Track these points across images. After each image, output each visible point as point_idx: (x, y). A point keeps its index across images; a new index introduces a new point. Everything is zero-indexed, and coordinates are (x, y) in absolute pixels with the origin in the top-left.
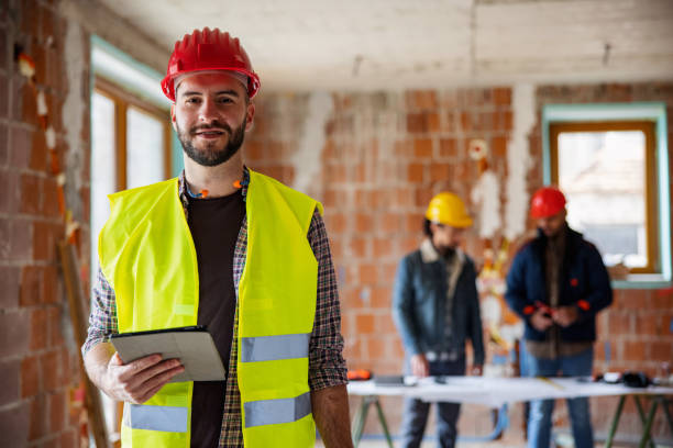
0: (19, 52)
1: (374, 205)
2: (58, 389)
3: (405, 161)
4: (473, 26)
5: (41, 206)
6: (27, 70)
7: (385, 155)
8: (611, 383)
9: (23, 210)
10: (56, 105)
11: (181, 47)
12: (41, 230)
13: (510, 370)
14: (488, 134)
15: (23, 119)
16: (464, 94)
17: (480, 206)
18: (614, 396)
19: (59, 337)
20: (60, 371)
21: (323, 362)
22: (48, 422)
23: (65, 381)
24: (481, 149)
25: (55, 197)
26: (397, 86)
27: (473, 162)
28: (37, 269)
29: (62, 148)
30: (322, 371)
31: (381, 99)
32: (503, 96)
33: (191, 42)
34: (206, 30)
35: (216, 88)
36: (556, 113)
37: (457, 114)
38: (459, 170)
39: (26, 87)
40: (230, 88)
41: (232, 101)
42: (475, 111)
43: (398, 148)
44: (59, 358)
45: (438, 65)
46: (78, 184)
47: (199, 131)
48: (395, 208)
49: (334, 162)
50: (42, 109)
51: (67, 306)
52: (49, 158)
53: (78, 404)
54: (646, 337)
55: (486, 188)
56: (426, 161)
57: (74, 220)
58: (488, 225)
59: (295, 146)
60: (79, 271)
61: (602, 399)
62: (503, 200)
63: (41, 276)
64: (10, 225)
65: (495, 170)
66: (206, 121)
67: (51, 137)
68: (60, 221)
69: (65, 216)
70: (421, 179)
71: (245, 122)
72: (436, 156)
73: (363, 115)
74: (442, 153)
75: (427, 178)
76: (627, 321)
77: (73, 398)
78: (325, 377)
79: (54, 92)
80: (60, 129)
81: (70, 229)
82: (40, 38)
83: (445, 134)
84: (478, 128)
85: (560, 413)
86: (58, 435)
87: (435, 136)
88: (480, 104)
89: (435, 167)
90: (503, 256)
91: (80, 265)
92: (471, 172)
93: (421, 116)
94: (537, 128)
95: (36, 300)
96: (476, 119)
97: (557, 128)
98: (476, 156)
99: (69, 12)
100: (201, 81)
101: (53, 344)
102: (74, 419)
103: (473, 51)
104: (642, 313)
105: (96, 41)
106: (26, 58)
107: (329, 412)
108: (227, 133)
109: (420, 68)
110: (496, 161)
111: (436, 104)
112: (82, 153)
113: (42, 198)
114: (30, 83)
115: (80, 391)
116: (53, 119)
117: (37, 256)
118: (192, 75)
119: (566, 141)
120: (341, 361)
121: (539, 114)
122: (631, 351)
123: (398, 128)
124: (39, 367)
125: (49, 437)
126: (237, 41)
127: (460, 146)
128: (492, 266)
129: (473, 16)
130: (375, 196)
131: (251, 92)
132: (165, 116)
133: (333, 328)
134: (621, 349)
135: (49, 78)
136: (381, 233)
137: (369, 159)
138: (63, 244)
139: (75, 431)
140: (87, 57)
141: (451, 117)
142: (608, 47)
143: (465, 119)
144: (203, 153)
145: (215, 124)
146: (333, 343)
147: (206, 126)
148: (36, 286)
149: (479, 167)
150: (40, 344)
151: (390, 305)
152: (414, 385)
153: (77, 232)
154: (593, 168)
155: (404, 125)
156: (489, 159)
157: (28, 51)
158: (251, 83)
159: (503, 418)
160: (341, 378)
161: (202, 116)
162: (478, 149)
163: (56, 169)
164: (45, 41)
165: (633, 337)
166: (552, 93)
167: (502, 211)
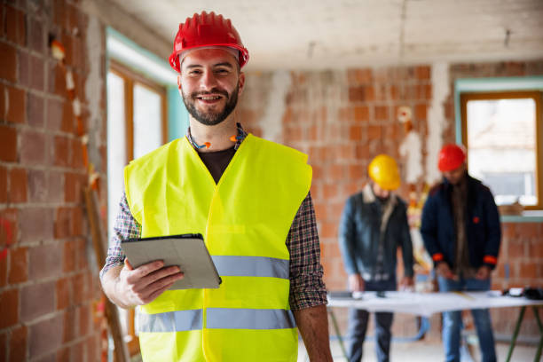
0: (51, 39)
1: (323, 158)
2: (85, 303)
3: (347, 123)
4: (404, 17)
5: (70, 160)
6: (58, 54)
7: (332, 119)
8: (515, 296)
9: (56, 164)
10: (81, 81)
11: (184, 28)
12: (70, 179)
13: (430, 286)
14: (413, 102)
15: (56, 92)
16: (393, 72)
17: (407, 157)
18: (513, 308)
19: (85, 263)
20: (86, 289)
21: (307, 286)
22: (77, 328)
23: (90, 296)
24: (406, 115)
25: (80, 154)
26: (341, 65)
27: (401, 124)
28: (68, 210)
29: (85, 115)
30: (306, 294)
31: (328, 75)
32: (424, 72)
33: (192, 24)
34: (204, 13)
35: (214, 61)
36: (465, 85)
37: (388, 87)
38: (389, 131)
39: (58, 67)
40: (225, 60)
41: (227, 71)
42: (402, 84)
43: (342, 114)
44: (85, 279)
45: (374, 48)
46: (98, 143)
48: (340, 161)
49: (292, 125)
50: (70, 85)
51: (91, 238)
52: (76, 123)
53: (100, 314)
54: (537, 260)
55: (411, 144)
56: (364, 124)
57: (96, 170)
58: (413, 174)
59: (262, 113)
60: (100, 211)
61: (504, 311)
62: (424, 154)
63: (71, 215)
64: (47, 175)
65: (418, 130)
66: (207, 89)
67: (77, 107)
68: (84, 172)
69: (88, 170)
70: (360, 138)
71: (238, 88)
72: (372, 120)
73: (313, 89)
74: (377, 116)
75: (365, 137)
76: (522, 247)
77: (96, 309)
78: (308, 299)
79: (79, 71)
80: (83, 100)
81: (92, 178)
82: (68, 29)
83: (379, 103)
84: (405, 97)
85: (468, 320)
86: (84, 338)
87: (371, 105)
88: (406, 79)
89: (371, 128)
90: (424, 197)
91: (100, 207)
92: (399, 132)
93: (360, 89)
94: (451, 96)
95: (67, 234)
96: (403, 91)
97: (466, 97)
98: (403, 119)
99: (89, 8)
100: (202, 56)
101: (81, 267)
102: (97, 325)
103: (402, 35)
104: (534, 241)
105: (110, 31)
106: (57, 44)
107: (311, 326)
108: (224, 97)
109: (359, 51)
110: (419, 124)
111: (371, 79)
112: (100, 119)
113: (71, 153)
114: (61, 64)
115: (100, 304)
116: (78, 92)
117: (67, 199)
118: (193, 51)
119: (474, 107)
120: (321, 285)
121: (452, 86)
122: (526, 271)
123: (342, 98)
124: (69, 285)
125: (78, 340)
126: (229, 22)
127: (390, 112)
128: (416, 205)
129: (404, 8)
130: (324, 151)
131: (241, 63)
132: (162, 90)
133: (315, 258)
134: (517, 269)
135: (75, 61)
136: (329, 180)
137: (319, 123)
138: (87, 190)
139: (98, 335)
140: (104, 44)
141: (383, 89)
142: (508, 33)
143: (394, 91)
144: (205, 115)
145: (215, 90)
146: (314, 270)
147: (207, 93)
148: (67, 222)
149: (405, 128)
150: (70, 268)
151: (337, 236)
152: (360, 299)
153: (98, 181)
154: (489, 129)
155: (346, 95)
156: (414, 122)
157: (59, 38)
158: (242, 56)
159: (425, 324)
160: (321, 300)
161: (203, 85)
162: (404, 114)
163: (81, 132)
164: (71, 31)
165: (527, 260)
166: (462, 70)
167: (424, 162)
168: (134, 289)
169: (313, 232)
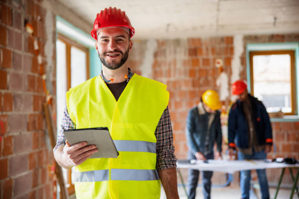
0: (26, 22)
1: (175, 87)
2: (44, 166)
3: (188, 68)
4: (218, 10)
5: (36, 88)
6: (30, 30)
7: (179, 66)
8: (279, 162)
9: (29, 90)
10: (42, 45)
11: (99, 16)
12: (36, 98)
14: (223, 56)
15: (28, 51)
16: (213, 40)
17: (220, 87)
18: (278, 169)
19: (44, 144)
20: (44, 159)
21: (165, 157)
22: (40, 180)
23: (47, 163)
24: (220, 63)
25: (42, 84)
26: (184, 36)
27: (217, 68)
28: (35, 115)
29: (44, 64)
30: (165, 162)
31: (177, 42)
32: (229, 40)
33: (104, 14)
34: (110, 8)
35: (115, 35)
36: (252, 47)
37: (210, 48)
38: (211, 72)
39: (29, 37)
40: (121, 34)
41: (122, 40)
42: (217, 47)
43: (185, 63)
44: (44, 153)
45: (202, 27)
46: (51, 79)
47: (108, 54)
48: (184, 88)
49: (158, 69)
50: (36, 47)
51: (48, 131)
52: (39, 68)
53: (52, 172)
54: (291, 142)
55: (223, 79)
56: (197, 68)
57: (50, 94)
58: (224, 95)
59: (141, 62)
60: (52, 116)
61: (273, 170)
63: (36, 119)
64: (23, 97)
65: (226, 72)
66: (111, 50)
67: (40, 59)
68: (44, 94)
69: (46, 93)
70: (195, 76)
71: (128, 49)
72: (201, 66)
73: (169, 49)
74: (204, 64)
75: (197, 75)
76: (283, 136)
77: (50, 170)
78: (166, 164)
79: (41, 40)
80: (43, 55)
81: (48, 98)
82: (35, 17)
83: (205, 57)
84: (219, 54)
85: (254, 175)
86: (44, 186)
87: (200, 58)
88: (220, 44)
89: (201, 71)
90: (229, 108)
91: (52, 113)
92: (216, 73)
93: (195, 49)
94: (244, 53)
95: (35, 128)
96: (218, 50)
97: (252, 54)
98: (218, 66)
99: (46, 5)
100: (108, 32)
101: (42, 146)
102: (51, 179)
103: (217, 21)
104: (290, 132)
105: (58, 18)
106: (29, 25)
107: (167, 179)
108: (121, 54)
109: (194, 29)
110: (227, 68)
111: (201, 44)
112: (53, 66)
113: (36, 84)
114: (31, 36)
115: (53, 166)
116: (41, 52)
117: (35, 110)
118: (104, 29)
119: (256, 59)
120: (173, 157)
121: (245, 48)
122: (285, 148)
123: (185, 54)
124: (36, 157)
125: (40, 186)
126: (124, 12)
127: (211, 62)
128: (225, 113)
129: (218, 5)
130: (175, 83)
131: (131, 35)
132: (87, 50)
133: (170, 141)
134: (281, 148)
135: (39, 34)
136: (178, 99)
137: (172, 67)
138: (45, 104)
139: (51, 184)
140: (55, 25)
141: (207, 49)
142: (275, 19)
143: (213, 50)
144: (110, 64)
145: (116, 51)
146: (170, 148)
147: (111, 52)
148: (34, 122)
149: (219, 70)
150: (36, 147)
152: (195, 164)
153: (51, 99)
154: (265, 71)
155: (187, 52)
157: (30, 23)
158: (131, 32)
159: (230, 177)
160: (173, 165)
161: (109, 48)
162: (219, 63)
163: (42, 73)
164: (37, 18)
165: (286, 143)
166: (250, 39)
168: (70, 157)
169: (169, 128)
